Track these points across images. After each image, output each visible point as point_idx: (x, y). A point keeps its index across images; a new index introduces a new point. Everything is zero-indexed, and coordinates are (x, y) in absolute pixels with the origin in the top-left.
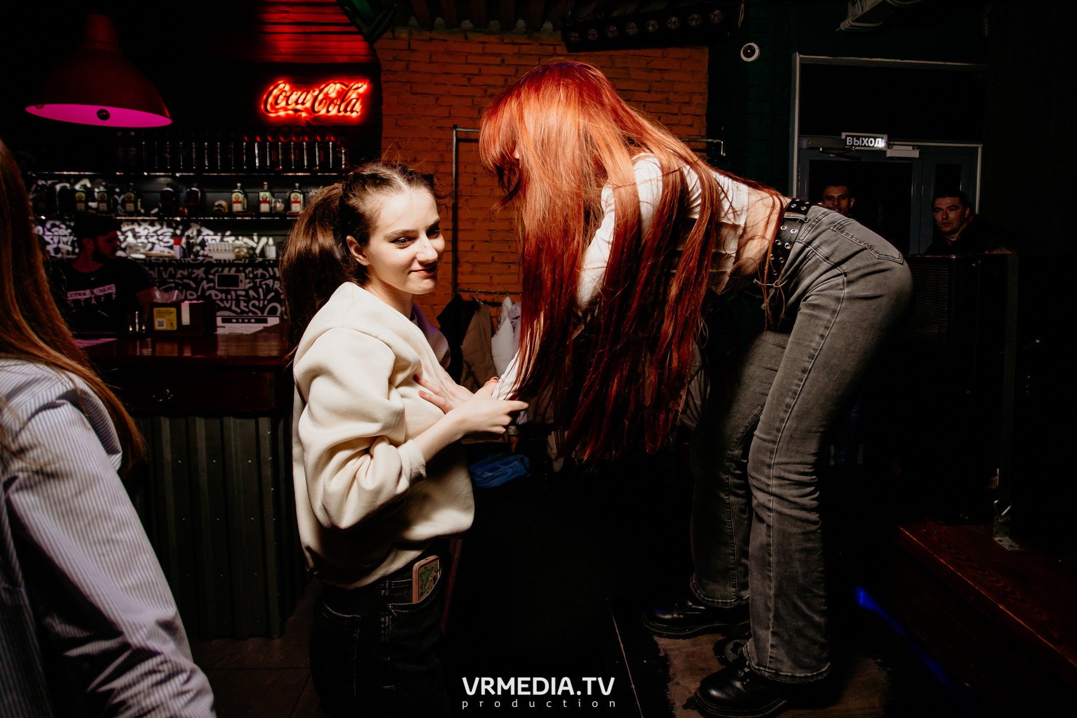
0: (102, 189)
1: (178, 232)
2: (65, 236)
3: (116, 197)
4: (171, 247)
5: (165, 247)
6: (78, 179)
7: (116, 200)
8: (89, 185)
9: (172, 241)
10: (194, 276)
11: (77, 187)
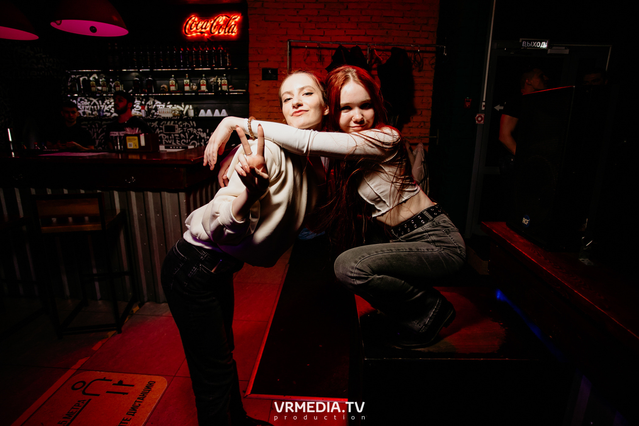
0: (103, 79)
1: (143, 103)
2: (87, 105)
3: (111, 84)
4: (140, 111)
5: (137, 111)
6: (91, 74)
7: (111, 85)
8: (97, 78)
9: (140, 108)
10: (152, 126)
11: (91, 79)
